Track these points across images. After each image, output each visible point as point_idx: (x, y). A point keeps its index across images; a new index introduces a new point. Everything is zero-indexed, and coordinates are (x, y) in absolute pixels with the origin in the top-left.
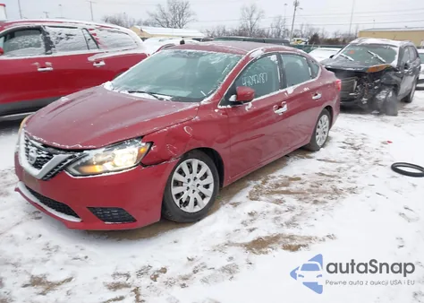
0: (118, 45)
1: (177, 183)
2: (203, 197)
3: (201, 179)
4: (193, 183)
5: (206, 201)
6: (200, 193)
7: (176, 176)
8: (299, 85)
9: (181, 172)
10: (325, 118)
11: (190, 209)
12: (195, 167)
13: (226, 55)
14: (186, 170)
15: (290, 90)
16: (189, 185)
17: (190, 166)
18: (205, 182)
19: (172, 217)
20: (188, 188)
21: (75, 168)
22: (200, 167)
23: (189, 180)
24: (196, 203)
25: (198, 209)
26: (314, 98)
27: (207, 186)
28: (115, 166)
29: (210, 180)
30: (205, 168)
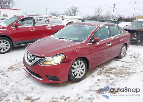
0: (55, 23)
1: (73, 68)
2: (82, 73)
3: (81, 67)
4: (79, 68)
5: (83, 75)
6: (81, 72)
7: (73, 66)
8: (115, 36)
9: (75, 65)
10: (124, 47)
11: (77, 77)
12: (79, 63)
13: (91, 26)
14: (76, 64)
15: (112, 38)
16: (78, 69)
17: (78, 63)
18: (83, 68)
19: (72, 80)
20: (77, 70)
21: (42, 63)
22: (81, 63)
23: (77, 68)
24: (79, 75)
25: (80, 77)
26: (121, 40)
27: (83, 70)
28: (54, 62)
29: (84, 68)
30: (83, 64)
